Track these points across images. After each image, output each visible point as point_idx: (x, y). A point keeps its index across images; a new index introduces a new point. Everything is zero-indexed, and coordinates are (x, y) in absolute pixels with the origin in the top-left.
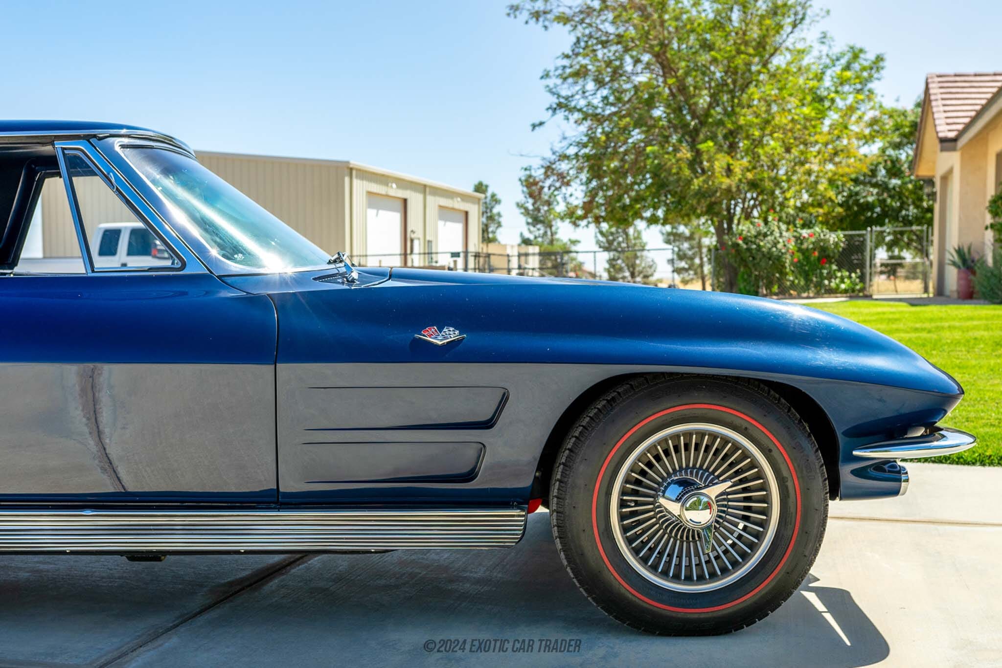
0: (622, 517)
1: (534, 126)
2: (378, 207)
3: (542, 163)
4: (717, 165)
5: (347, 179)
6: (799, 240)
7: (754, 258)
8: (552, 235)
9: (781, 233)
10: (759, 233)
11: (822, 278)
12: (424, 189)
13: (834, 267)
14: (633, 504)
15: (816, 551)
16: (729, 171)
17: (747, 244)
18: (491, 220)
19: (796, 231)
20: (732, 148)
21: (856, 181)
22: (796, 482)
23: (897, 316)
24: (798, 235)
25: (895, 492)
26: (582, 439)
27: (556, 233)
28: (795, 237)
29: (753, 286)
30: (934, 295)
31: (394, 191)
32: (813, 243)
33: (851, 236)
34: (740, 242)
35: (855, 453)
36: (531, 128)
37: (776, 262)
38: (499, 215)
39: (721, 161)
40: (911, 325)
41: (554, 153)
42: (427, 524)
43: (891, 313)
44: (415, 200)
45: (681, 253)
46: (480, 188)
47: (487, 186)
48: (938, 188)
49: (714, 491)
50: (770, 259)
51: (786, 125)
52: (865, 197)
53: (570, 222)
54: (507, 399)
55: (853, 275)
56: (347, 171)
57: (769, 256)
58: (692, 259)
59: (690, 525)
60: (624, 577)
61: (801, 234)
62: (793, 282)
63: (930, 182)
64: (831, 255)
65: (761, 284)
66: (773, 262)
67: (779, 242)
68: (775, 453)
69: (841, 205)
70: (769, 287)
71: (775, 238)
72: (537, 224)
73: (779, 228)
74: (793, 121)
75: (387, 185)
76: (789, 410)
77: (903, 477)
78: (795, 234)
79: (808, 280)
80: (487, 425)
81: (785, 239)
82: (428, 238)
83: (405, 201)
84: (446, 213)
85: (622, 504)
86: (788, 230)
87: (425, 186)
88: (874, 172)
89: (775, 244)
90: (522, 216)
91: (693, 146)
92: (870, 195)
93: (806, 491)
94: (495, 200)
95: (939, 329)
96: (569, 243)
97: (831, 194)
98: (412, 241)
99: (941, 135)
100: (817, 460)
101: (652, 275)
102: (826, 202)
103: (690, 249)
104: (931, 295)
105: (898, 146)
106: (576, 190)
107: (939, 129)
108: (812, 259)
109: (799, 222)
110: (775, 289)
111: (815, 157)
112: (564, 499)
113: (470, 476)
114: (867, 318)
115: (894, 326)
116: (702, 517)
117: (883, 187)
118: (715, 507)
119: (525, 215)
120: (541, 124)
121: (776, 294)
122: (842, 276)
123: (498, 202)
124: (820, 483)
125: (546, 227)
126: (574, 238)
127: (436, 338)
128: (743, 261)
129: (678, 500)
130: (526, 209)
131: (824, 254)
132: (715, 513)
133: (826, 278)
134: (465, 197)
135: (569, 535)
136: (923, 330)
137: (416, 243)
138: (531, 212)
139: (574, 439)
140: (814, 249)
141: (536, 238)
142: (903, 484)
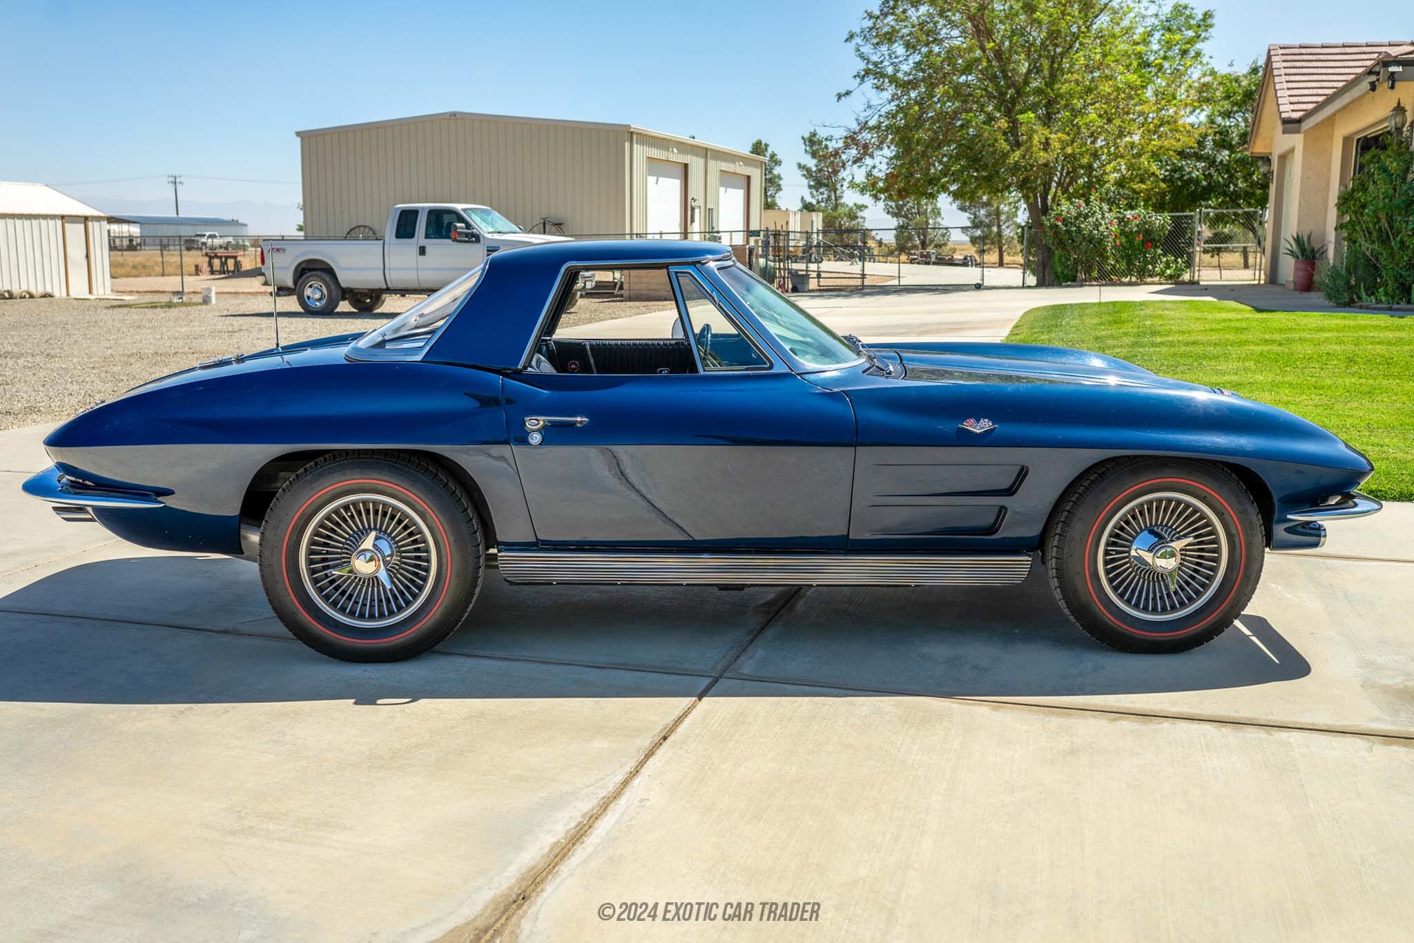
0: (1106, 563)
1: (839, 96)
2: (658, 175)
3: (845, 134)
4: (1036, 138)
5: (627, 145)
6: (1121, 220)
7: (1073, 241)
8: (836, 199)
9: (1103, 214)
10: (1080, 215)
11: (1146, 263)
12: (706, 153)
13: (1159, 251)
14: (1114, 553)
15: (1253, 592)
16: (1046, 145)
17: (1066, 226)
18: (772, 182)
19: (1120, 212)
20: (1047, 120)
21: (1182, 154)
22: (1242, 537)
23: (1244, 325)
24: (1121, 216)
25: (1316, 545)
26: (1079, 503)
27: (841, 197)
28: (1117, 218)
29: (1071, 270)
30: (1265, 283)
31: (676, 156)
32: (1137, 226)
33: (1178, 217)
34: (1060, 224)
35: (1288, 516)
36: (836, 98)
37: (1097, 245)
38: (779, 177)
39: (1040, 133)
40: (1260, 335)
41: (859, 124)
42: (957, 567)
43: (1238, 320)
44: (696, 164)
45: (977, 221)
46: (759, 148)
47: (767, 145)
48: (1275, 167)
49: (1178, 545)
50: (1090, 242)
51: (1110, 94)
52: (1189, 173)
53: (871, 195)
54: (1026, 473)
55: (1179, 260)
56: (627, 136)
57: (1091, 239)
58: (989, 226)
59: (1160, 570)
60: (1107, 608)
61: (1125, 216)
62: (1114, 266)
63: (1267, 160)
64: (1157, 238)
65: (1080, 268)
66: (1094, 246)
67: (1101, 225)
68: (1226, 516)
69: (1164, 180)
70: (1088, 271)
71: (1097, 220)
72: (821, 187)
73: (1101, 208)
74: (1118, 89)
75: (668, 150)
76: (1238, 483)
77: (1323, 533)
78: (1118, 215)
79: (1130, 262)
80: (1010, 492)
81: (1107, 221)
82: (709, 206)
83: (686, 166)
84: (728, 179)
85: (1107, 553)
86: (1110, 210)
87: (706, 149)
88: (1201, 144)
89: (1097, 226)
90: (804, 178)
91: (1009, 113)
92: (1195, 170)
93: (1249, 545)
94: (775, 161)
95: (1290, 341)
96: (854, 208)
97: (1154, 168)
98: (693, 209)
99: (1284, 115)
100: (1257, 520)
101: (945, 244)
102: (1150, 177)
103: (987, 216)
104: (1262, 282)
105: (1227, 115)
106: (881, 163)
107: (1282, 108)
108: (1136, 243)
109: (1123, 203)
110: (1095, 274)
111: (1139, 128)
112: (1063, 549)
113: (992, 529)
114: (1214, 326)
115: (1244, 337)
116: (1170, 564)
117: (1212, 162)
118: (1179, 557)
119: (807, 178)
120: (848, 93)
121: (1096, 279)
122: (1167, 260)
123: (778, 163)
124: (1259, 537)
125: (830, 191)
126: (860, 203)
127: (975, 428)
128: (1061, 244)
129: (1150, 550)
130: (808, 170)
131: (1149, 237)
132: (1179, 560)
133: (1150, 263)
134: (746, 161)
135: (1066, 576)
136: (1273, 342)
137: (697, 211)
138: (814, 174)
139: (1071, 503)
140: (1138, 232)
141: (818, 202)
142: (1322, 539)
